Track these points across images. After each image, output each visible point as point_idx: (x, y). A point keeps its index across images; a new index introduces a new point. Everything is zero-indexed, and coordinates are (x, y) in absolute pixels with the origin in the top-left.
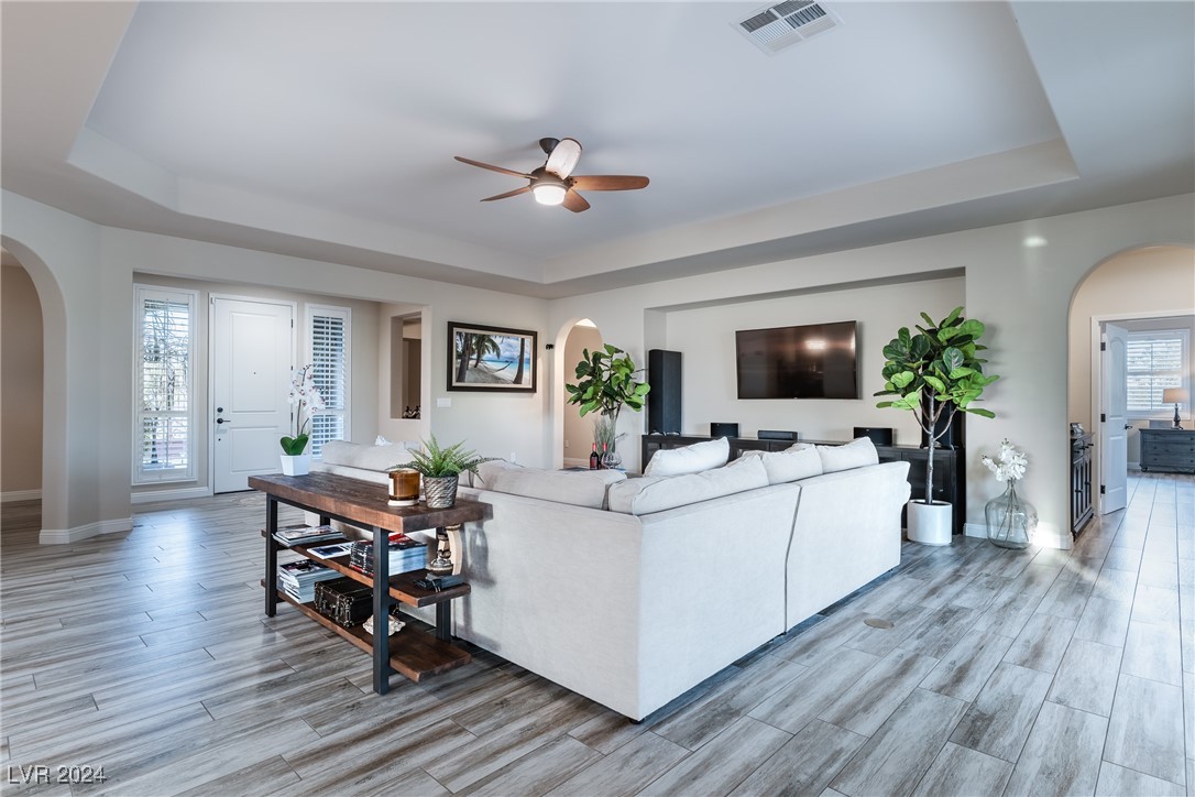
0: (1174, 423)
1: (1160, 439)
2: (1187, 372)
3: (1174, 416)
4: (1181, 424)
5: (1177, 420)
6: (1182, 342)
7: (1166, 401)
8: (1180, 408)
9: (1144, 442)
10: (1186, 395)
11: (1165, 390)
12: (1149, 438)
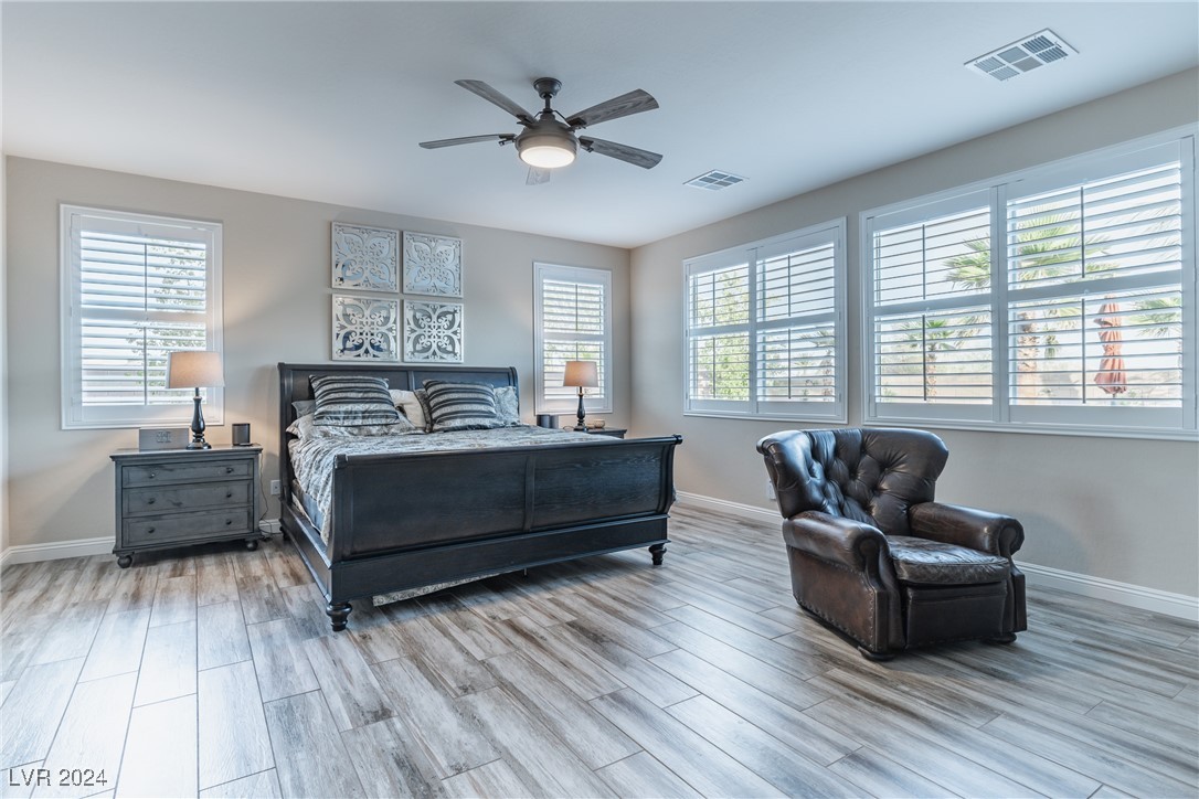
0: (192, 433)
1: (162, 476)
2: (216, 320)
3: (191, 417)
4: (208, 436)
5: (198, 430)
6: (208, 250)
7: (174, 383)
8: (204, 398)
9: (123, 490)
10: (214, 368)
11: (173, 355)
12: (137, 476)
